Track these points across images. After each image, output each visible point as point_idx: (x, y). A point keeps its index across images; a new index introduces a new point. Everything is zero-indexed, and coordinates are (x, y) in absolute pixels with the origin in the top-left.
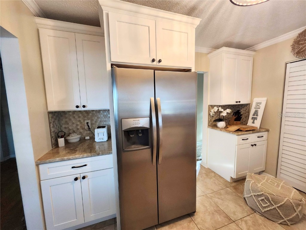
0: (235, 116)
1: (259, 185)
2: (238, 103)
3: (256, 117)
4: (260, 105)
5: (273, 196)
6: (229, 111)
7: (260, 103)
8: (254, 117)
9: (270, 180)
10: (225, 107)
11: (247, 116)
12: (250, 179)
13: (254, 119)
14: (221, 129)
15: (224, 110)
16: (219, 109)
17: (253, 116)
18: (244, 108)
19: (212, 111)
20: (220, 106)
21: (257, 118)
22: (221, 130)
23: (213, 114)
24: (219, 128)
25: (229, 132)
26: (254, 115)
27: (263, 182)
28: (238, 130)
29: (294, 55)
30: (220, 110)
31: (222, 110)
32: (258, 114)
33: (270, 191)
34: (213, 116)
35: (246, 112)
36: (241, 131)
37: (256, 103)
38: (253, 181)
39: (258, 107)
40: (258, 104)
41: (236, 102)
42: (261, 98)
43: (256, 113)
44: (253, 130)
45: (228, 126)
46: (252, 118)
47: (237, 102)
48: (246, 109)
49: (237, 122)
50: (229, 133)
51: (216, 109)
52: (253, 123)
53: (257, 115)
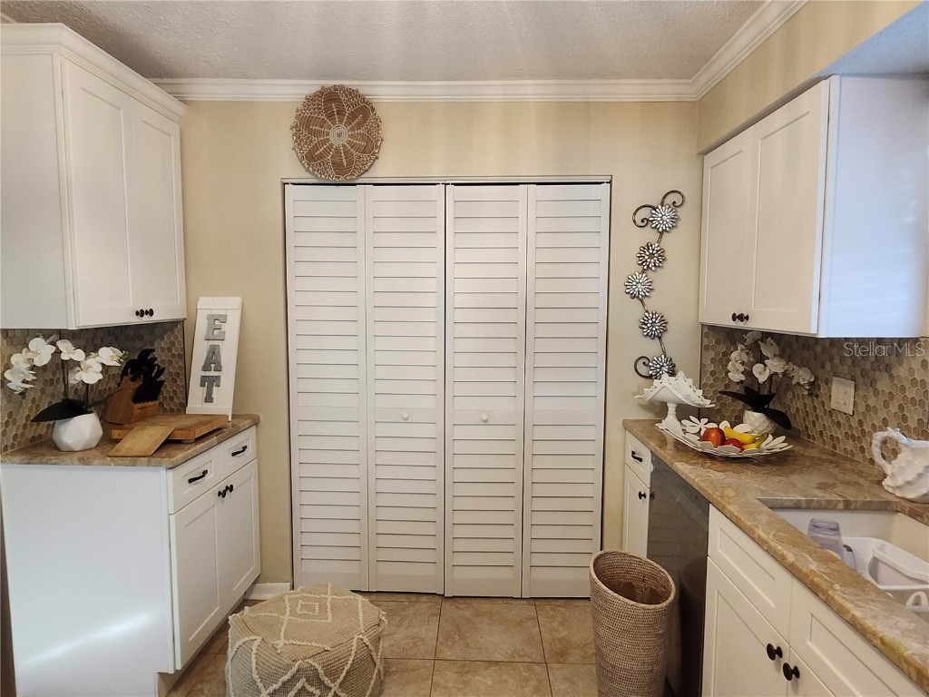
0: (133, 380)
1: (280, 643)
2: (146, 319)
3: (216, 374)
4: (225, 327)
5: (326, 655)
6: (109, 356)
7: (223, 319)
8: (208, 374)
9: (300, 602)
10: (90, 339)
11: (178, 374)
12: (246, 639)
13: (210, 383)
14: (84, 456)
15: (87, 356)
16: (58, 352)
17: (203, 374)
18: (162, 339)
19: (18, 360)
20: (62, 334)
21: (219, 377)
22: (84, 461)
23: (24, 382)
24: (72, 452)
25: (133, 459)
26: (206, 368)
27: (285, 625)
28: (170, 443)
29: (301, 162)
30: (64, 357)
31: (79, 355)
32: (222, 360)
33: (313, 644)
34: (23, 394)
35: (173, 356)
36: (179, 442)
37: (209, 317)
38: (259, 639)
39: (216, 332)
40: (216, 321)
41: (137, 313)
42: (223, 299)
43: (213, 360)
44: (215, 431)
45: (116, 433)
46: (204, 380)
47: (141, 313)
48: (173, 343)
49: (146, 404)
50: (134, 465)
51: (41, 352)
52: (209, 399)
53: (219, 369)
